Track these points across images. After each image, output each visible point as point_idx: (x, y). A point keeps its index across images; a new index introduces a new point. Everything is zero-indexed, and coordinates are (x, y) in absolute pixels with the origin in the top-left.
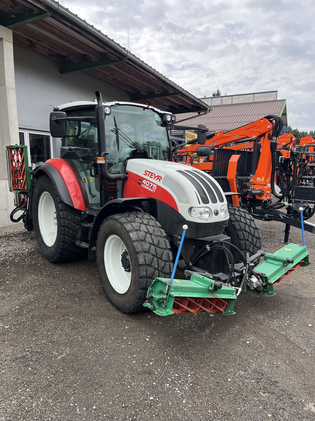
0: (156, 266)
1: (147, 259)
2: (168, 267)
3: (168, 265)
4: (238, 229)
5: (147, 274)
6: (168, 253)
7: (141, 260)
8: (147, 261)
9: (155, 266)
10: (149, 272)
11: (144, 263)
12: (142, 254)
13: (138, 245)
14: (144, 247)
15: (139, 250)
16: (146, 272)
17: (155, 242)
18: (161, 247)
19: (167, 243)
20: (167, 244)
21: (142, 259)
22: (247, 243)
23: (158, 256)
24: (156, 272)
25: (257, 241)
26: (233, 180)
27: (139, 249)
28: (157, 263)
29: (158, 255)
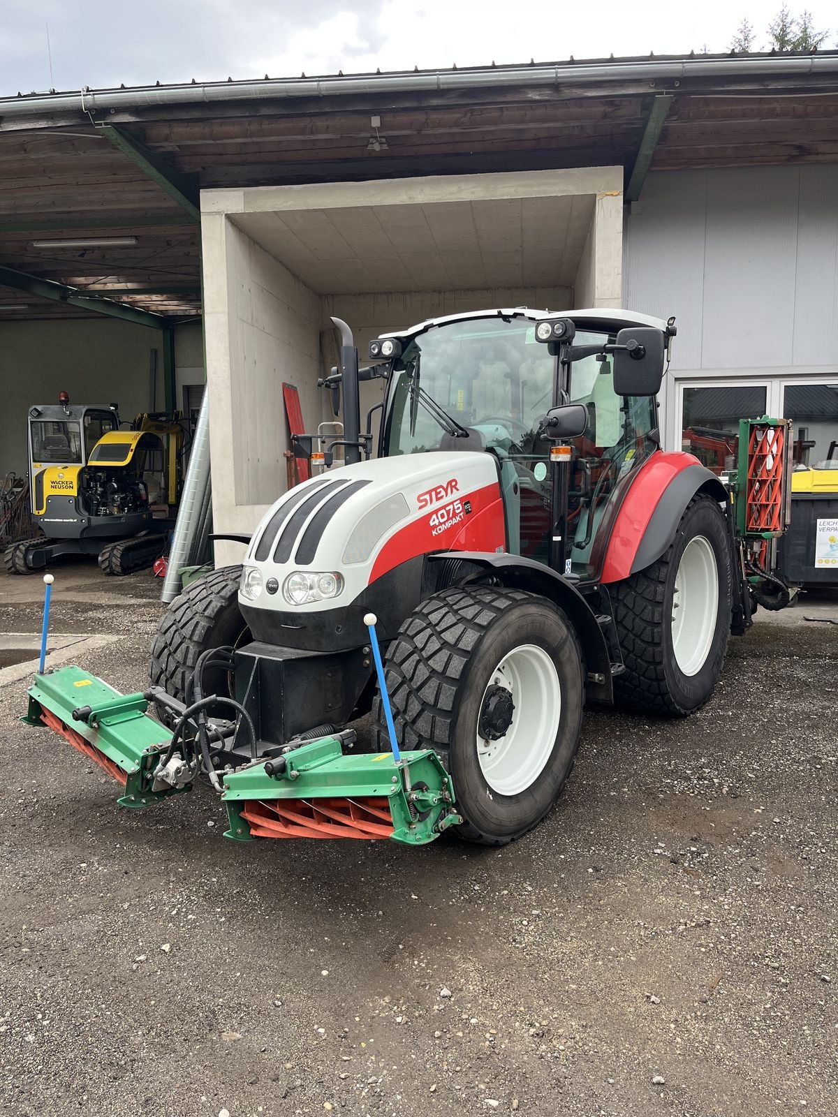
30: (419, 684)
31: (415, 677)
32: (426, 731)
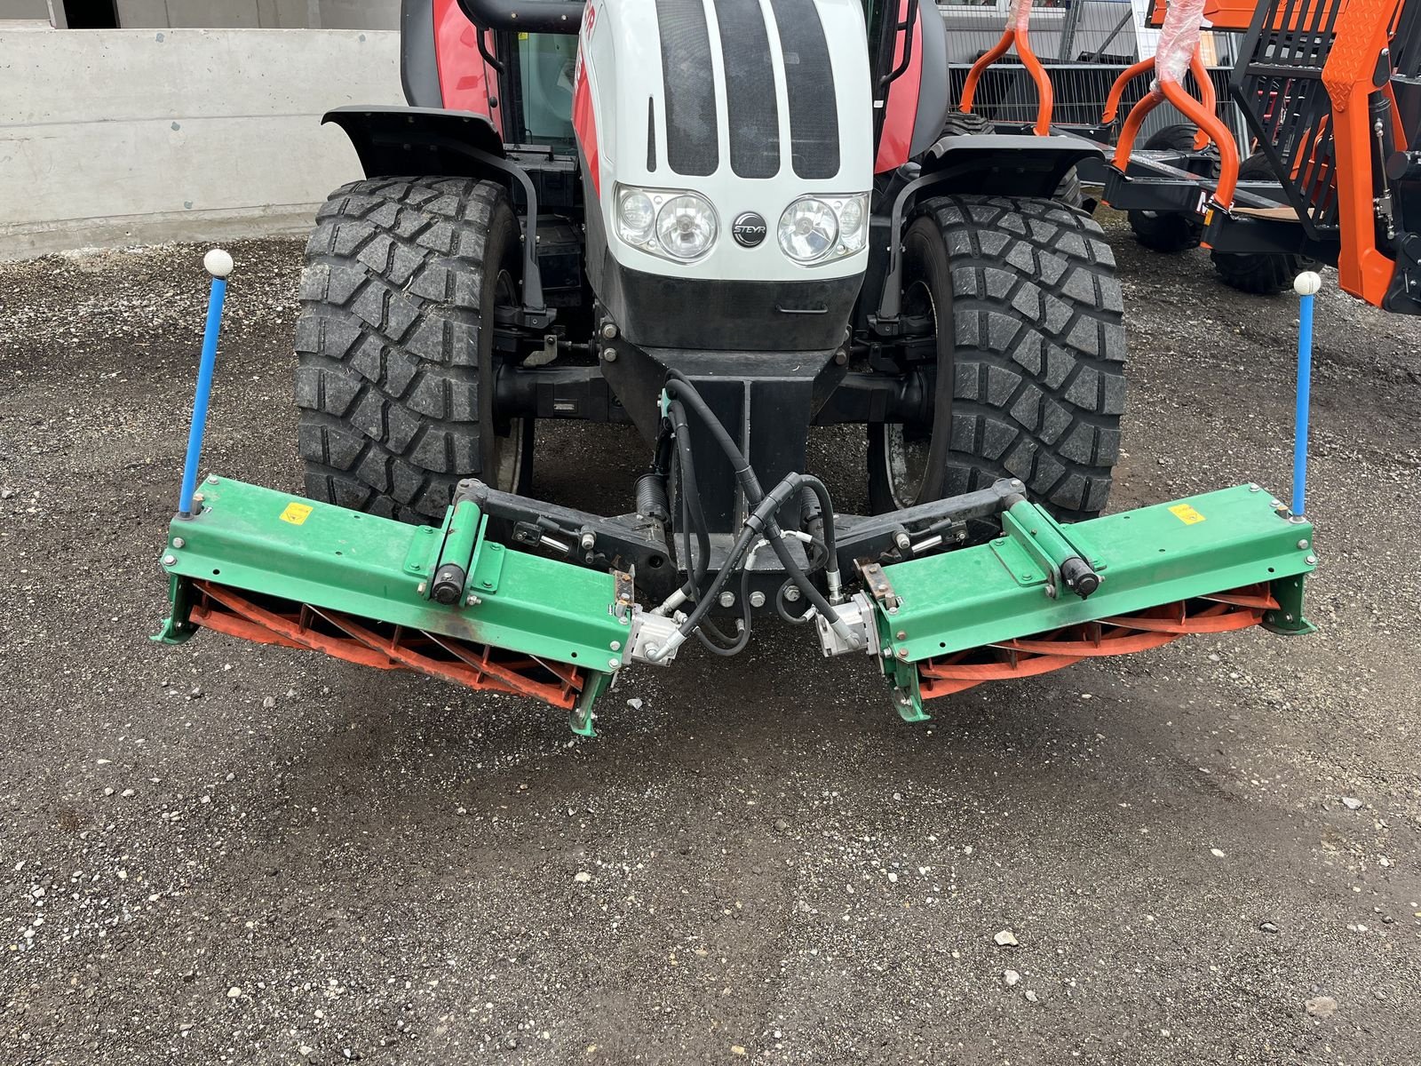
0: (374, 431)
1: (329, 392)
2: (440, 445)
3: (437, 438)
4: (965, 343)
5: (326, 451)
6: (447, 388)
7: (307, 388)
8: (327, 400)
9: (367, 429)
10: (338, 449)
11: (315, 406)
12: (317, 365)
13: (311, 325)
14: (332, 338)
15: (307, 345)
16: (325, 443)
17: (393, 322)
18: (416, 352)
19: (460, 340)
20: (457, 345)
21: (310, 385)
22: (995, 426)
23: (391, 388)
24: (371, 455)
25: (1068, 431)
26: (1347, 90)
27: (308, 342)
28: (380, 416)
29: (387, 386)
30: (1061, 380)
31: (1050, 370)
32: (1084, 454)
